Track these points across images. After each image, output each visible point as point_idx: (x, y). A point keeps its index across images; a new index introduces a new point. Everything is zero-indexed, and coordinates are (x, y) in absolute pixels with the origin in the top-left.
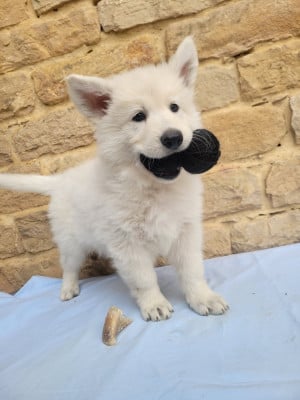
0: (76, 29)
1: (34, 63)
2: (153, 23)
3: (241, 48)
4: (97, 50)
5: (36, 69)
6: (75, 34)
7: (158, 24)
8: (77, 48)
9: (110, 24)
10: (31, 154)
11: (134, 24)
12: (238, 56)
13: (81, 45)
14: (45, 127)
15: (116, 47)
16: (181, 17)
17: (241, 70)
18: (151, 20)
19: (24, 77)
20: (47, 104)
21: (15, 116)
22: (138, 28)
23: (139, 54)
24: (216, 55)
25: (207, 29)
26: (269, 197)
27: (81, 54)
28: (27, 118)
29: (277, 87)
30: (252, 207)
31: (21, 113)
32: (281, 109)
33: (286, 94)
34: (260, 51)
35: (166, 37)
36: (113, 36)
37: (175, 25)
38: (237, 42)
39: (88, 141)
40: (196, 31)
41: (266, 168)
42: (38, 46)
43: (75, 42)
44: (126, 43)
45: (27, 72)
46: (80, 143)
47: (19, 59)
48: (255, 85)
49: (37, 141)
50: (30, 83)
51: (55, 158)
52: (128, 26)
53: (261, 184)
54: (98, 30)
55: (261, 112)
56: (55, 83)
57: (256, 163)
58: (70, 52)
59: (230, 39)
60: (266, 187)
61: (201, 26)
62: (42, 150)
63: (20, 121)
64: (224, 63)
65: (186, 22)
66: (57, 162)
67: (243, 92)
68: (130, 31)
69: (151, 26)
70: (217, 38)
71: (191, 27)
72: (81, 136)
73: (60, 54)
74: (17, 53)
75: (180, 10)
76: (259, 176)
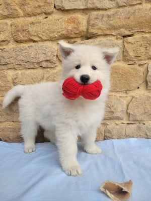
0: (41, 4)
1: (14, 18)
2: (83, 10)
3: (127, 33)
4: (50, 17)
5: (14, 21)
6: (40, 6)
7: (85, 10)
8: (39, 14)
9: (60, 5)
10: (3, 67)
11: (73, 8)
12: (125, 36)
13: (42, 13)
14: (14, 54)
15: (61, 18)
16: (99, 9)
17: (126, 44)
18: (83, 8)
19: (6, 24)
20: (17, 42)
22: (75, 10)
23: (73, 24)
24: (113, 34)
25: (112, 19)
26: (129, 114)
27: (41, 18)
28: (4, 47)
29: (143, 57)
30: (118, 118)
31: (1, 43)
32: (142, 69)
33: (147, 62)
34: (138, 36)
35: (89, 18)
36: (60, 12)
37: (95, 13)
38: (126, 29)
39: (36, 66)
40: (105, 19)
41: (129, 98)
42: (18, 8)
43: (39, 11)
44: (66, 17)
45: (9, 22)
46: (32, 66)
47: (6, 13)
48: (132, 54)
49: (7, 60)
50: (9, 28)
51: (17, 72)
52: (69, 8)
53: (125, 107)
54: (53, 7)
55: (132, 68)
56: (24, 30)
57: (124, 95)
58: (35, 15)
59: (123, 27)
60: (128, 109)
61: (109, 16)
62: (9, 66)
64: (117, 39)
65: (101, 12)
66: (17, 74)
67: (124, 56)
68: (70, 11)
69: (82, 11)
70: (115, 25)
71: (103, 16)
72: (33, 63)
73: (29, 15)
74: (5, 10)
75: (99, 6)
76: (125, 102)
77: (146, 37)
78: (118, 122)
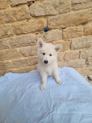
0: (24, 14)
1: (12, 22)
2: (44, 16)
3: (64, 27)
4: (29, 21)
5: (13, 24)
6: (23, 15)
8: (24, 19)
9: (33, 14)
10: (14, 47)
12: (63, 29)
13: (25, 19)
14: (17, 41)
15: (35, 21)
16: (51, 15)
17: (63, 32)
18: (44, 15)
19: (10, 26)
20: (17, 34)
21: (8, 37)
22: (40, 16)
23: (41, 24)
24: (58, 28)
25: (57, 20)
26: (64, 59)
27: (25, 21)
28: (12, 38)
29: (70, 37)
31: (10, 36)
32: (69, 42)
33: (71, 39)
34: (68, 28)
35: (47, 20)
36: (34, 17)
37: (50, 17)
38: (63, 25)
39: (28, 45)
40: (55, 20)
41: (65, 54)
42: (13, 17)
43: (23, 18)
44: (37, 20)
45: (10, 24)
46: (26, 45)
47: (7, 20)
48: (66, 36)
49: (15, 44)
50: (12, 28)
51: (20, 48)
52: (38, 16)
53: (63, 57)
54: (30, 15)
55: (66, 42)
56: (19, 29)
57: (63, 53)
58: (22, 20)
61: (56, 19)
62: (17, 46)
63: (10, 38)
64: (60, 30)
65: (53, 17)
66: (21, 49)
67: (62, 37)
68: (38, 17)
70: (59, 23)
71: (54, 19)
72: (26, 44)
73: (19, 20)
74: (7, 18)
75: (51, 13)
76: (63, 55)
77: (71, 29)
78: (61, 62)
